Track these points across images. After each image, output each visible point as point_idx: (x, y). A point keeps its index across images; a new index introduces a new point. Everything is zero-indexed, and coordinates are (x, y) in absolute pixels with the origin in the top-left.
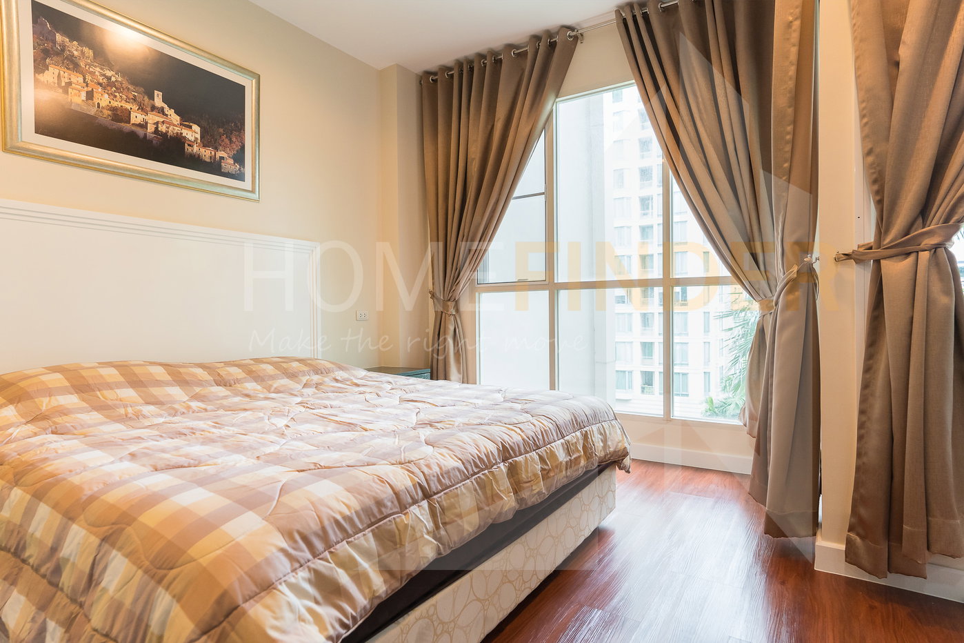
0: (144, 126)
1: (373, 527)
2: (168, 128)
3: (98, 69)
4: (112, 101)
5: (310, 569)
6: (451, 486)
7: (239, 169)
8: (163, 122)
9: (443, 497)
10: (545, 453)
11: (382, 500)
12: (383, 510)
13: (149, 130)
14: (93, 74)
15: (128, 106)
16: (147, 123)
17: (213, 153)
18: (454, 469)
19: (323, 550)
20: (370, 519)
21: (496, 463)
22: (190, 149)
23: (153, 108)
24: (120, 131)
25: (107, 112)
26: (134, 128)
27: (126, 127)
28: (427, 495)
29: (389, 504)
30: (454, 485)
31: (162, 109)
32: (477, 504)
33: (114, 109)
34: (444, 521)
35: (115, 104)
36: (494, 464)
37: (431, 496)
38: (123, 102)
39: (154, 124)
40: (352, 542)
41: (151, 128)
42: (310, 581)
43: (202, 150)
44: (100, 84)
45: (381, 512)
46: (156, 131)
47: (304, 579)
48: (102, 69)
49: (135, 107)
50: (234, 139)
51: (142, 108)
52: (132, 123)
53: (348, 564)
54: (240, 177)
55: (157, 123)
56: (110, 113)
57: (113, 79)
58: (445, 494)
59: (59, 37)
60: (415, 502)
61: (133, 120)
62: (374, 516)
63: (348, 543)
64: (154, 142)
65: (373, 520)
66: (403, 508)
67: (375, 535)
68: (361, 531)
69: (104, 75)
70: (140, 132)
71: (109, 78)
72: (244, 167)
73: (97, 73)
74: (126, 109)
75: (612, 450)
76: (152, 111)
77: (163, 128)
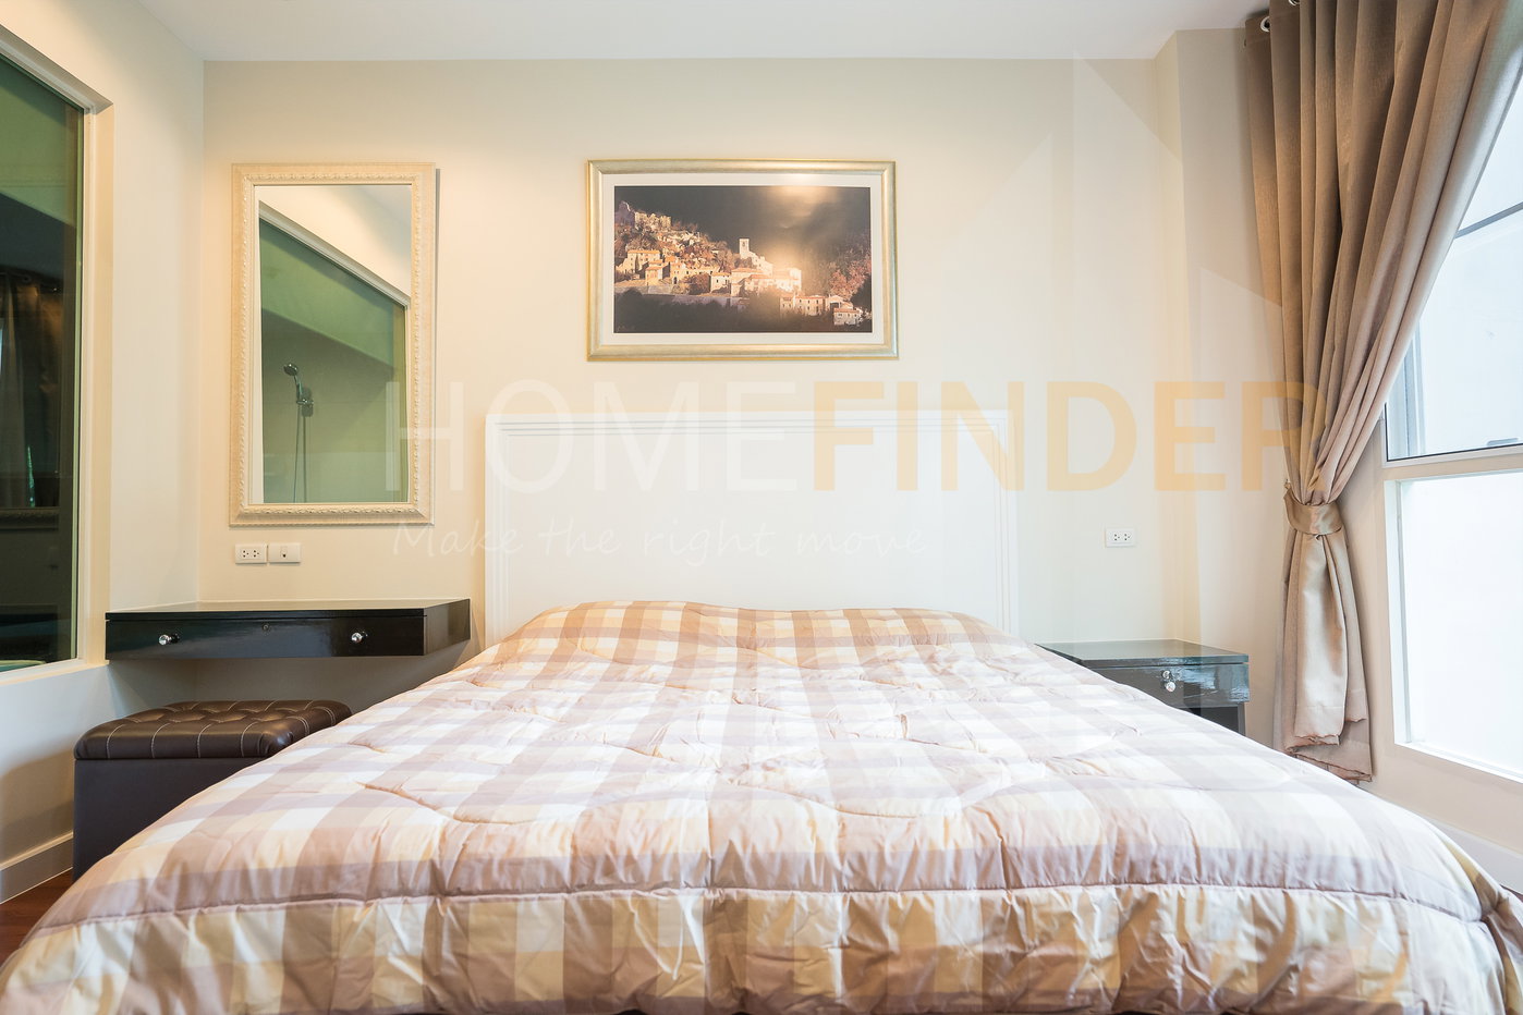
0: (726, 290)
1: (294, 904)
2: (756, 284)
3: (676, 237)
4: (690, 271)
5: (147, 922)
6: (506, 891)
7: (863, 316)
8: (750, 278)
9: (471, 905)
10: (887, 906)
11: (340, 866)
12: (332, 883)
13: (733, 294)
14: (669, 244)
15: (707, 271)
16: (730, 285)
17: (821, 301)
18: (537, 861)
19: (197, 903)
20: (300, 889)
21: (675, 884)
22: (787, 306)
23: (738, 263)
24: (699, 305)
25: (684, 286)
26: (714, 297)
27: (705, 297)
28: (439, 888)
29: (349, 877)
30: (516, 892)
31: (750, 259)
32: (566, 951)
33: (691, 280)
34: (462, 951)
35: (693, 273)
36: (665, 884)
37: (449, 894)
38: (703, 267)
39: (739, 283)
40: (244, 911)
41: (735, 290)
42: (137, 939)
43: (804, 301)
44: (677, 254)
45: (325, 885)
46: (742, 292)
47: (127, 931)
48: (679, 235)
49: (716, 269)
50: (853, 272)
51: (724, 268)
52: (713, 288)
53: (219, 942)
54: (865, 326)
55: (742, 282)
56: (687, 285)
57: (691, 243)
58: (482, 901)
59: (638, 216)
60: (404, 892)
61: (714, 286)
62: (310, 886)
63: (239, 910)
64: (740, 307)
65: (304, 892)
66: (374, 893)
67: (289, 917)
68: (273, 900)
69: (682, 242)
70: (722, 299)
71: (686, 244)
72: (870, 311)
73: (675, 242)
74: (706, 275)
75: (1314, 988)
76: (737, 267)
77: (750, 286)
